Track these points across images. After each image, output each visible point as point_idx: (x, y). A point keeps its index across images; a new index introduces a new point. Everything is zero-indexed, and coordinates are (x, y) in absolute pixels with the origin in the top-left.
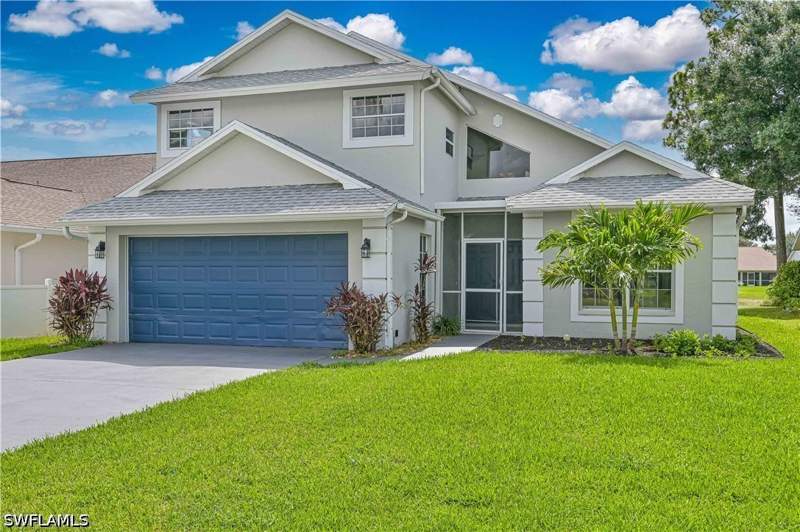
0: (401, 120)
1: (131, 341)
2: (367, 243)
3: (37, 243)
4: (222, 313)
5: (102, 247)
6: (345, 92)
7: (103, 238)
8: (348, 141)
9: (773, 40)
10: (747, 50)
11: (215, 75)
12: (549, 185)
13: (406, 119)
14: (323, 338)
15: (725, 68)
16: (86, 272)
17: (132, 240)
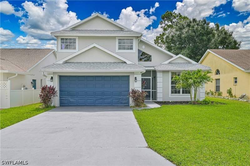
0: (132, 46)
1: (60, 106)
2: (136, 78)
3: (16, 77)
4: (90, 97)
5: (52, 78)
6: (116, 37)
7: (52, 76)
8: (117, 50)
9: (184, 31)
10: (178, 33)
11: (73, 29)
12: (163, 64)
13: (133, 46)
14: (121, 103)
15: (173, 36)
16: (47, 85)
17: (60, 76)
